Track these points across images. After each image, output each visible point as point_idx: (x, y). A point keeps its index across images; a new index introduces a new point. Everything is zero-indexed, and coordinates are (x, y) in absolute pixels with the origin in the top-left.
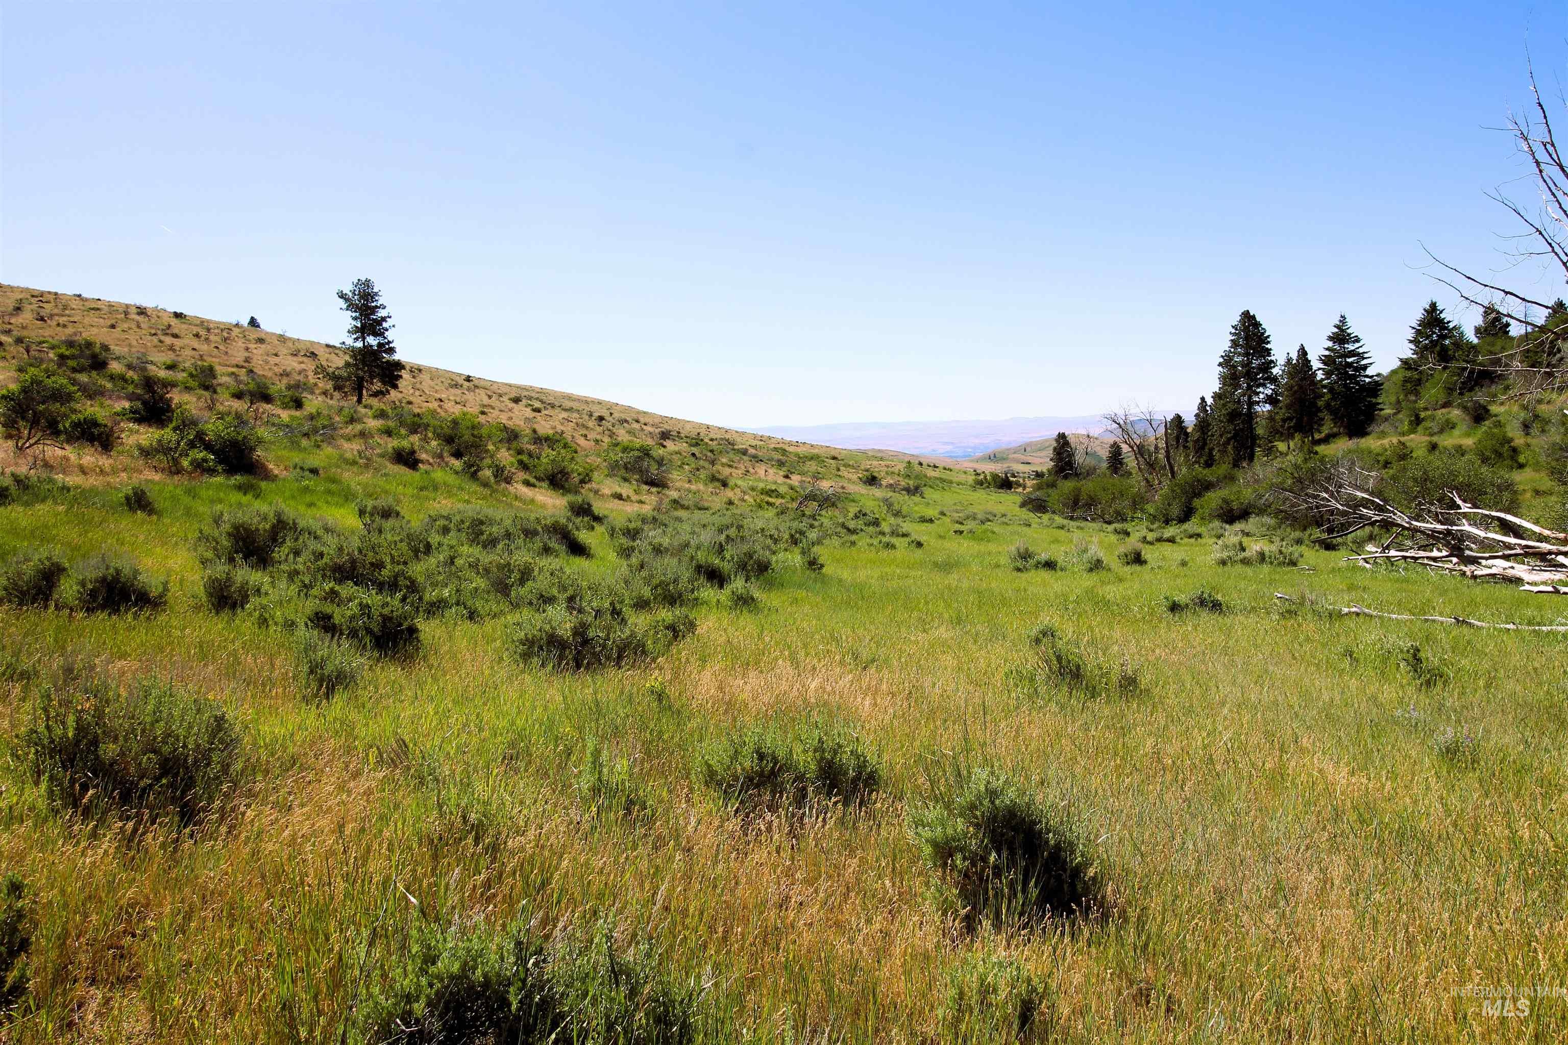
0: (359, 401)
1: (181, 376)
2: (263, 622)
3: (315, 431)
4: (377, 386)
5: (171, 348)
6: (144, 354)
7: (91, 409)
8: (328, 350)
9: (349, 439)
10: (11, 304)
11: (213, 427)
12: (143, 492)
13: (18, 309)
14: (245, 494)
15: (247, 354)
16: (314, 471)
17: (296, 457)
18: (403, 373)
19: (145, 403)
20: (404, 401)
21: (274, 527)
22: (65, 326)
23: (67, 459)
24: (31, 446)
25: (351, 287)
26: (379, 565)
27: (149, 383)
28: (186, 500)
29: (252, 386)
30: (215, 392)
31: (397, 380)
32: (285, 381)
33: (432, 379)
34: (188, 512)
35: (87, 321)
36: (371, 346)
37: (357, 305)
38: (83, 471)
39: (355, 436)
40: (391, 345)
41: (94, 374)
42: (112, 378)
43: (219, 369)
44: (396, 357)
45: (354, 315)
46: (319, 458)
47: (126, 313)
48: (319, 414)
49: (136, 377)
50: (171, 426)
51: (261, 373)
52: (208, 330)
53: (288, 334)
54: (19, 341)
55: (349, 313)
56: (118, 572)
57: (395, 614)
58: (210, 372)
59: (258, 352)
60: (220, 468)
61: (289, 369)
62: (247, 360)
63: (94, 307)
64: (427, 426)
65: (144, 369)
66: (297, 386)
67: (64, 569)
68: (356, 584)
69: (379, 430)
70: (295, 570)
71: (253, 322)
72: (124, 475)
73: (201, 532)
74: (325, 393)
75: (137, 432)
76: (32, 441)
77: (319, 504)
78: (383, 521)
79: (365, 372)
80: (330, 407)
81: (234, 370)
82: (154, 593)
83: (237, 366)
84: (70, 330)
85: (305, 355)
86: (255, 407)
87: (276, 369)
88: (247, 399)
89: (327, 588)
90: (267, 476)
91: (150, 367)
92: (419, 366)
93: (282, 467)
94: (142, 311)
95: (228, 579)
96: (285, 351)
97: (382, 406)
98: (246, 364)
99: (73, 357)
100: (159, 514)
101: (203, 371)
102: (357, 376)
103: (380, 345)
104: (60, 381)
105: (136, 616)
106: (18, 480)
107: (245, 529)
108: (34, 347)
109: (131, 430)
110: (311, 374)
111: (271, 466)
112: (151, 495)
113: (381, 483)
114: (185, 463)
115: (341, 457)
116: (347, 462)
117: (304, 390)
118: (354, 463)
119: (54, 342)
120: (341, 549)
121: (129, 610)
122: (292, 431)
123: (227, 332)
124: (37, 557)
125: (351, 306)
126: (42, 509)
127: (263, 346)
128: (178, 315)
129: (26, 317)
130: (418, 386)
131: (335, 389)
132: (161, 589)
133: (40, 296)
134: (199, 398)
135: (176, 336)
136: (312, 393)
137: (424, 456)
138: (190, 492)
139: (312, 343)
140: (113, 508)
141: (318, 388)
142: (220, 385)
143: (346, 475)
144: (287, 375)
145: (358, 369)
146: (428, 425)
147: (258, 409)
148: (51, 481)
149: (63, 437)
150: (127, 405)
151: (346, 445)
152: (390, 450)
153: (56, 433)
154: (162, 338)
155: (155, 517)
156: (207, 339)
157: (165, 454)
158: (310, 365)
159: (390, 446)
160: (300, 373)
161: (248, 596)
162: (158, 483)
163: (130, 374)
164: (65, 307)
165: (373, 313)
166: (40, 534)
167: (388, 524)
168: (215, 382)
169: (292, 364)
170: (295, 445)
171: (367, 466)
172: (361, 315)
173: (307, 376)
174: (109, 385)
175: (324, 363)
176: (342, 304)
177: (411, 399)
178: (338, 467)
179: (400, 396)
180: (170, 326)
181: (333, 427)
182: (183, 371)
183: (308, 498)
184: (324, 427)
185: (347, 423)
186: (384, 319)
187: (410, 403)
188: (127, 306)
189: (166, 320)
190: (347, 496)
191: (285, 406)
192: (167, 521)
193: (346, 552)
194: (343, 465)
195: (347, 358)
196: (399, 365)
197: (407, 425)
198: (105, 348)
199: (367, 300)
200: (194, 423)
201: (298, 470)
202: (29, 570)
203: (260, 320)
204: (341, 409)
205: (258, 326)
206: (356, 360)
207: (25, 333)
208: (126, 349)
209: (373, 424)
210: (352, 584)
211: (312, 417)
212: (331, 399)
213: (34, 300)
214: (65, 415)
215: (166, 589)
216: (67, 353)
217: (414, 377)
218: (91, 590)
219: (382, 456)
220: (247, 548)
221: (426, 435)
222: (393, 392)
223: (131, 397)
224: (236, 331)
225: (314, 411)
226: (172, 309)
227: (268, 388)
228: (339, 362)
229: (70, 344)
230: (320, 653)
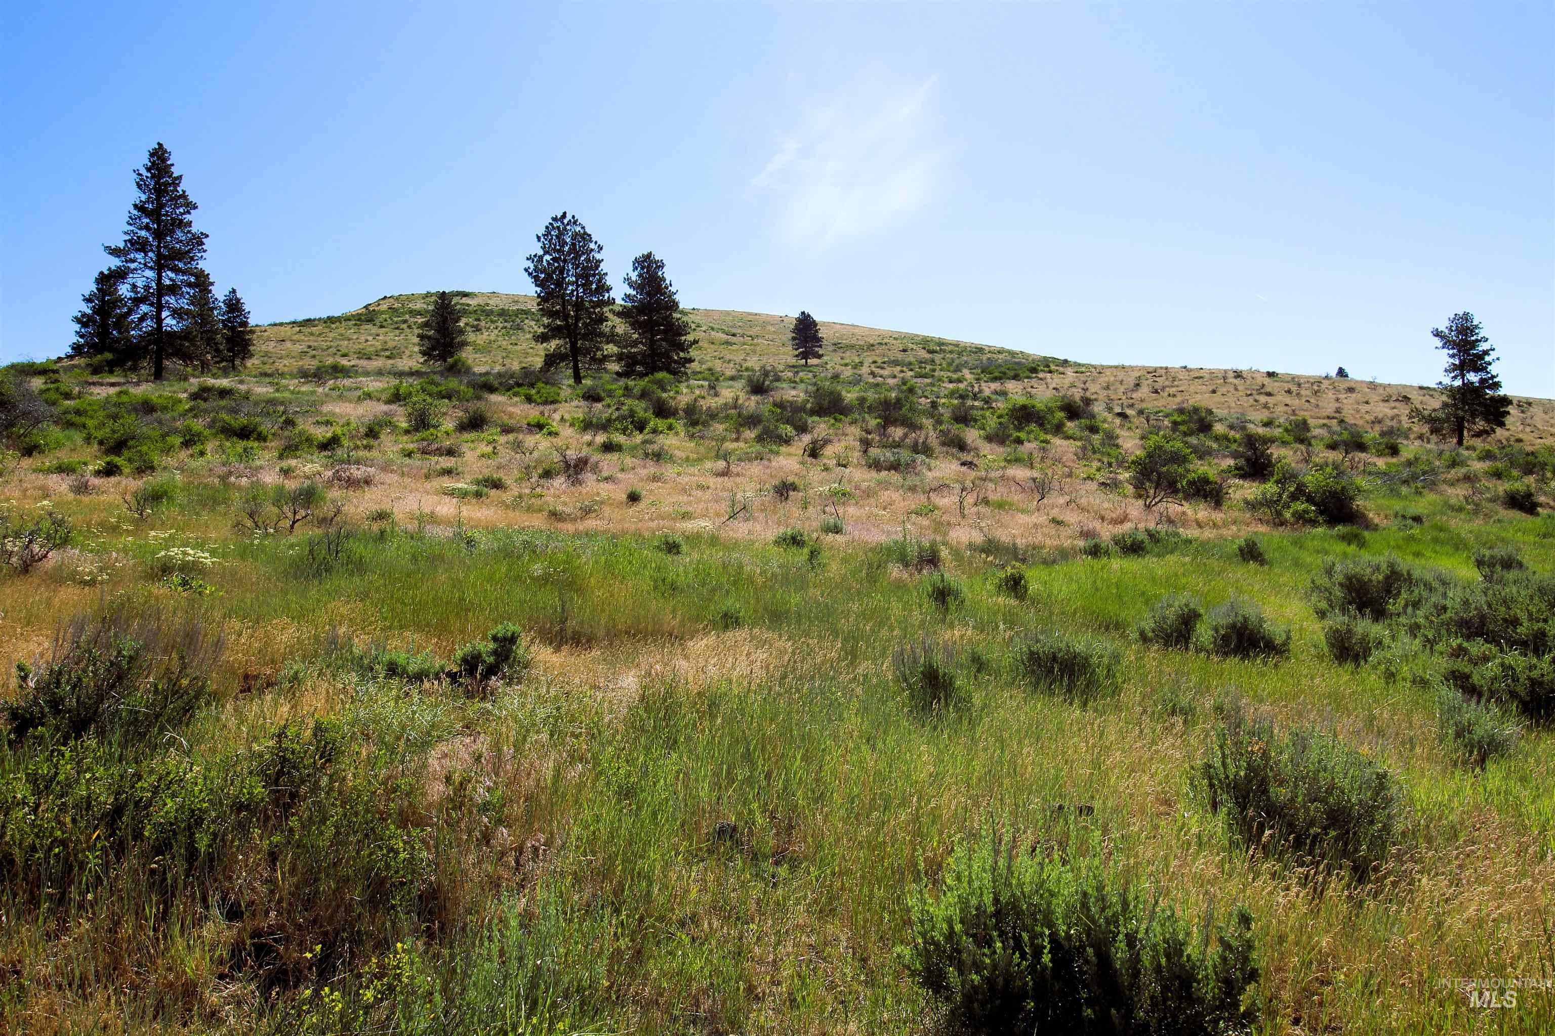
0: (1460, 442)
1: (1277, 432)
2: (1390, 676)
3: (1415, 477)
4: (1480, 424)
5: (1266, 406)
6: (1242, 414)
7: (1200, 468)
8: (1421, 392)
9: (1452, 484)
10: (1132, 382)
11: (1311, 479)
12: (1255, 544)
13: (1137, 385)
14: (1349, 544)
15: (1337, 405)
16: (1417, 519)
17: (1397, 505)
18: (1510, 409)
19: (1248, 460)
20: (1513, 439)
21: (1387, 578)
22: (1174, 396)
23: (1184, 513)
24: (1156, 503)
25: (1447, 324)
26: (1515, 622)
27: (1251, 441)
28: (1294, 551)
29: (1346, 436)
30: (1310, 444)
31: (1504, 417)
32: (1377, 428)
33: (1546, 413)
34: (1297, 563)
35: (1192, 389)
36: (1472, 383)
37: (1454, 341)
38: (1200, 525)
39: (1458, 480)
40: (1495, 380)
41: (1201, 435)
42: (1217, 439)
43: (1311, 422)
44: (1502, 392)
45: (1451, 352)
46: (1423, 505)
47: (1225, 378)
48: (1417, 459)
49: (1237, 436)
50: (1272, 480)
51: (1353, 422)
52: (1299, 385)
53: (1379, 381)
54: (1141, 412)
55: (1446, 351)
56: (1246, 619)
57: (1546, 678)
58: (1304, 425)
59: (1349, 403)
60: (1320, 519)
61: (1380, 416)
62: (1338, 411)
63: (1197, 376)
64: (1543, 465)
65: (1244, 428)
66: (1390, 432)
67: (1200, 615)
68: (1486, 641)
69: (1486, 473)
70: (1416, 623)
71: (1341, 373)
72: (1234, 528)
73: (1313, 582)
74: (1421, 437)
75: (1242, 487)
76: (1157, 500)
77: (1428, 554)
78: (1505, 572)
79: (1466, 411)
80: (1429, 451)
81: (1325, 421)
82: (1278, 641)
83: (1328, 417)
84: (1179, 399)
85: (1397, 400)
86: (1350, 456)
87: (1367, 417)
88: (1342, 448)
89: (1454, 644)
90: (1369, 526)
91: (1250, 426)
92: (1527, 398)
93: (1382, 516)
94: (1238, 375)
95: (1349, 631)
96: (1377, 398)
97: (1488, 447)
98: (1337, 415)
99: (1184, 422)
100: (1271, 564)
101: (1297, 426)
102: (1456, 416)
103: (1482, 381)
104: (1177, 445)
105: (1265, 664)
106: (1151, 535)
107: (1358, 580)
108: (1152, 417)
109: (1237, 486)
110: (1404, 419)
111: (1371, 515)
112: (1262, 546)
113: (1495, 530)
114: (1288, 515)
115: (1446, 503)
116: (1452, 508)
117: (1399, 436)
118: (1460, 509)
119: (1168, 411)
120: (1466, 603)
121: (1257, 655)
122: (1391, 479)
123: (1317, 385)
124: (1177, 603)
125: (1447, 342)
126: (1171, 559)
127: (1354, 395)
128: (1271, 375)
129: (1144, 392)
130: (1528, 421)
131: (1432, 433)
132: (1284, 637)
133: (1153, 372)
134: (1296, 452)
135: (1269, 394)
136: (1407, 438)
137: (1542, 499)
138: (1296, 543)
139: (1404, 387)
140: (1229, 558)
141: (1413, 432)
142: (1314, 437)
143: (1453, 522)
144: (1379, 422)
145: (1457, 409)
146: (1546, 464)
147: (1353, 458)
148: (1177, 534)
149: (1181, 495)
150: (1231, 462)
151: (1450, 491)
152: (1501, 493)
153: (1176, 491)
154: (1257, 397)
155: (1266, 567)
156: (1298, 394)
157: (1269, 507)
158: (1403, 410)
159: (1501, 489)
160: (1392, 419)
161: (1370, 649)
162: (1264, 535)
163: (1232, 433)
164: (1174, 379)
165: (1473, 348)
166: (1173, 583)
167: (1512, 575)
168: (1309, 435)
169: (1384, 410)
170: (1394, 492)
171: (1476, 512)
172: (1459, 351)
173: (1400, 422)
174: (1215, 446)
175: (1419, 406)
176: (1438, 342)
177: (1520, 436)
178: (1443, 513)
179: (1507, 434)
180: (1263, 385)
181: (1433, 471)
182: (1279, 426)
183: (1415, 547)
184: (1424, 473)
185: (1448, 467)
186: (1486, 353)
187: (1519, 441)
188: (1226, 371)
189: (1260, 380)
190: (1458, 545)
191: (1380, 454)
192: (1277, 570)
193: (1473, 606)
194: (1449, 512)
195: (1444, 398)
196: (1505, 401)
197: (1520, 465)
198: (1210, 412)
199: (1466, 335)
200: (1294, 476)
201: (1400, 518)
202: (1171, 614)
203: (1347, 370)
204: (1441, 453)
205: (1347, 376)
206: (1455, 399)
207: (1144, 405)
208: (1226, 411)
209: (1479, 466)
210: (1482, 642)
211: (1409, 463)
212: (1428, 442)
213: (1149, 376)
214: (1183, 476)
215: (1289, 638)
216: (1179, 419)
217: (1523, 412)
218: (1223, 636)
219: (1493, 500)
220: (1360, 599)
221: (1543, 475)
222: (1499, 431)
223: (1235, 455)
224: (1326, 383)
225: (1411, 456)
226: (1264, 370)
227: (1361, 437)
228: (1435, 403)
229: (1181, 411)
230: (1468, 716)
